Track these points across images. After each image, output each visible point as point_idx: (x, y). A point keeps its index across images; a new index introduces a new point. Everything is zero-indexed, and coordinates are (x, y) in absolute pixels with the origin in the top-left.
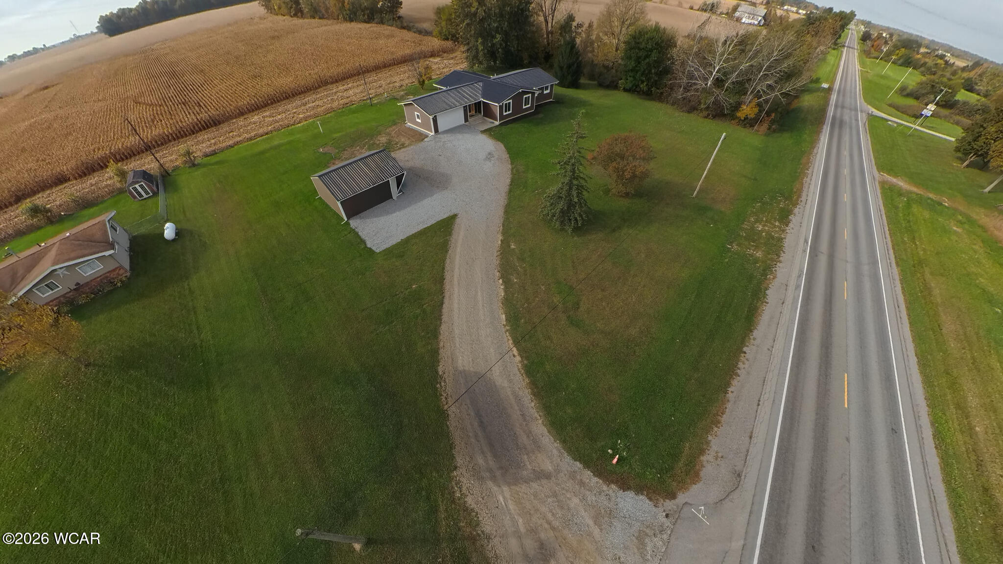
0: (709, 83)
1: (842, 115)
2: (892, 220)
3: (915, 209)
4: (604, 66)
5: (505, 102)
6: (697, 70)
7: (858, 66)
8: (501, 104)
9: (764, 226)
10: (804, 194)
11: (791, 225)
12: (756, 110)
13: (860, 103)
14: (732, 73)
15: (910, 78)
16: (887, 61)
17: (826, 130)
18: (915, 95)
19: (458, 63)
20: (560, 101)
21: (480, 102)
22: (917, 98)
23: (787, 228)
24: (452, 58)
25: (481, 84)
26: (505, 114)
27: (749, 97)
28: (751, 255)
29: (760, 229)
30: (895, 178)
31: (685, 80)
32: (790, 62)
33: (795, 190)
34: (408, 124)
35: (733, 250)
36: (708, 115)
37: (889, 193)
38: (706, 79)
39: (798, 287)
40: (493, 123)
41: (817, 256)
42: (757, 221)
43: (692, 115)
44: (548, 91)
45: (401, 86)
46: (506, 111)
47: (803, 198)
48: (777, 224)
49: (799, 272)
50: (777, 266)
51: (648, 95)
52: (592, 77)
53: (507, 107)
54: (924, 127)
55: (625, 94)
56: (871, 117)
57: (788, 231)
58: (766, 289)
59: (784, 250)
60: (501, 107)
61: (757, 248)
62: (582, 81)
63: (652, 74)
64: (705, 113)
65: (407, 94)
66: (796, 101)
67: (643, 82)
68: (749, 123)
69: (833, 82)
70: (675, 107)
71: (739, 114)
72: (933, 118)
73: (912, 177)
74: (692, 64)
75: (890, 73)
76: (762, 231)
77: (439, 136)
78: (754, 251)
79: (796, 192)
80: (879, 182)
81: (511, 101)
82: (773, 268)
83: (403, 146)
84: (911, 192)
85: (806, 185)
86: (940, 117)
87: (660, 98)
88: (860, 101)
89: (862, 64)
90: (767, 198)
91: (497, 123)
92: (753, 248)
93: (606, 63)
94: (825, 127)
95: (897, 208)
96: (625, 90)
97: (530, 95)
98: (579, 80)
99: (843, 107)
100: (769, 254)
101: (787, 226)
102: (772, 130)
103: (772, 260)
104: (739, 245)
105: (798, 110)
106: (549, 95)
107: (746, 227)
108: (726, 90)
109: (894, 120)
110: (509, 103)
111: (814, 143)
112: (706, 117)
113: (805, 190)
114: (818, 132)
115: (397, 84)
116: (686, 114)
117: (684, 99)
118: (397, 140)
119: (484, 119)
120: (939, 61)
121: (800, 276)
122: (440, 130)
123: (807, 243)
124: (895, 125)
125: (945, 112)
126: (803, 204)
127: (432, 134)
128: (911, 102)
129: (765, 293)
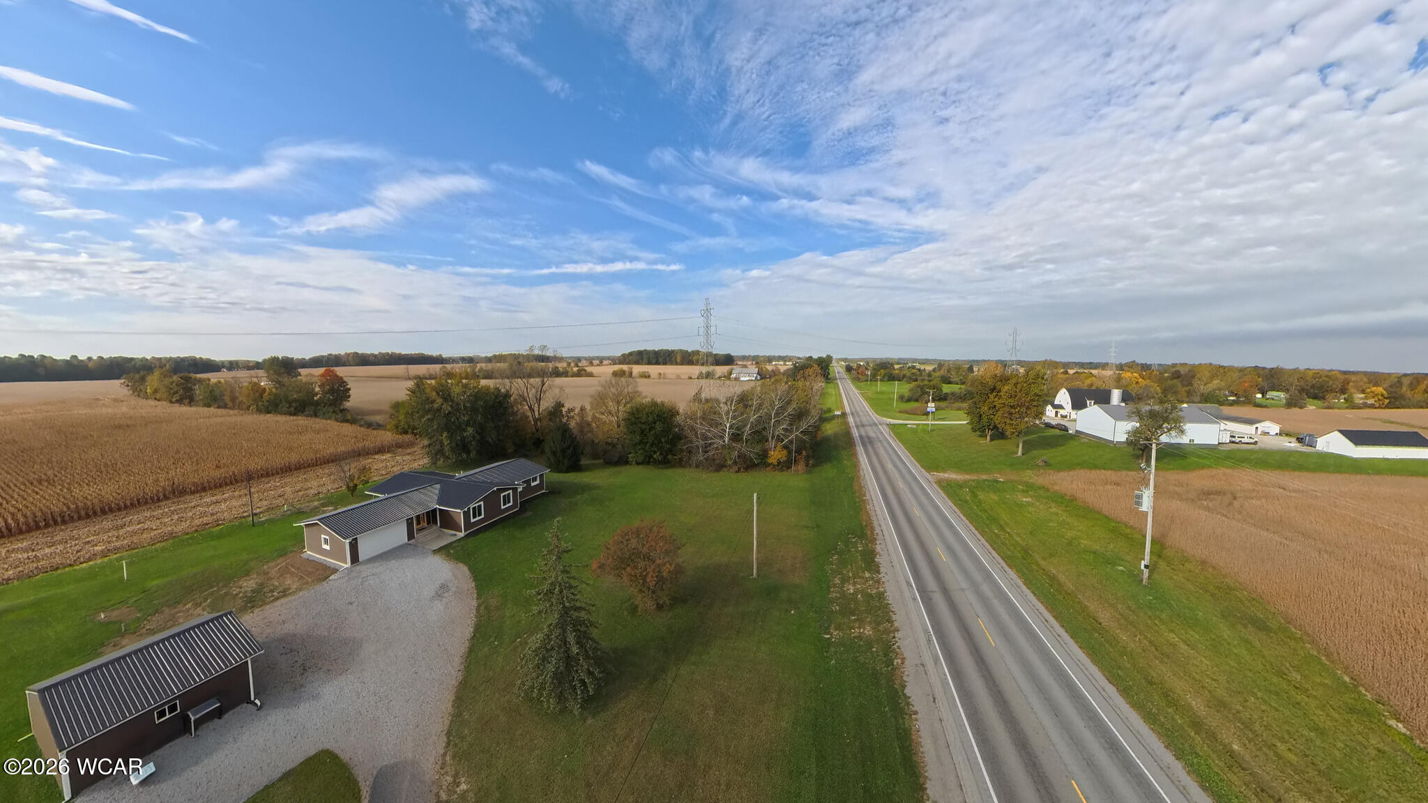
0: (726, 441)
1: (866, 432)
2: (974, 519)
3: (981, 496)
4: (607, 443)
5: (472, 506)
6: (709, 431)
7: (856, 391)
8: (466, 509)
9: (854, 584)
10: (876, 524)
11: (882, 570)
12: (785, 452)
13: (876, 418)
14: (745, 426)
15: (899, 388)
16: (877, 380)
17: (860, 449)
18: (913, 398)
19: (416, 460)
20: (554, 491)
21: (436, 509)
22: (917, 400)
23: (880, 576)
24: (409, 454)
25: (438, 486)
26: (472, 520)
27: (772, 444)
28: (860, 637)
29: (852, 591)
30: (945, 473)
31: (702, 442)
32: (794, 405)
33: (864, 523)
34: (308, 552)
35: (833, 640)
36: (739, 469)
37: (949, 489)
38: (722, 437)
39: (936, 660)
40: (456, 535)
41: (930, 599)
42: (845, 580)
43: (722, 473)
44: (538, 482)
45: (319, 493)
46: (474, 517)
47: (878, 530)
48: (867, 575)
49: (925, 635)
50: (897, 639)
51: (665, 463)
52: (595, 456)
53: (477, 511)
54: (936, 421)
55: (640, 467)
56: (893, 427)
57: (883, 580)
58: (904, 687)
59: (894, 610)
60: (466, 514)
61: (861, 621)
62: (584, 462)
63: (662, 443)
64: (736, 468)
65: (323, 505)
66: (819, 432)
67: (655, 452)
68: (785, 465)
69: (843, 407)
70: (701, 468)
71: (770, 461)
72: (939, 411)
73: (958, 466)
74: (702, 428)
75: (884, 389)
76: (856, 592)
77: (358, 568)
78: (859, 628)
79: (866, 526)
80: (936, 483)
81: (482, 503)
82: (894, 644)
83: (285, 593)
84: (966, 482)
85: (872, 513)
86: (943, 409)
87: (681, 464)
88: (875, 417)
89: (858, 388)
90: (841, 545)
91: (462, 534)
92: (857, 625)
93: (609, 440)
94: (857, 448)
95: (966, 502)
96: (638, 464)
97: (511, 491)
98: (580, 461)
99: (863, 426)
100: (878, 624)
101: (879, 572)
102: (810, 465)
103: (887, 632)
104: (838, 628)
105: (826, 440)
106: (540, 487)
107: (834, 595)
108: (747, 442)
109: (912, 423)
110: (480, 506)
111: (856, 465)
112: (738, 471)
113: (874, 518)
114: (855, 455)
115: (313, 491)
116: (716, 474)
117: (706, 459)
118: (277, 583)
119: (442, 531)
120: (914, 371)
121: (929, 641)
122: (362, 557)
123: (911, 586)
124: (915, 426)
125: (943, 404)
126: (880, 537)
127: (346, 566)
128: (913, 405)
129: (905, 695)
